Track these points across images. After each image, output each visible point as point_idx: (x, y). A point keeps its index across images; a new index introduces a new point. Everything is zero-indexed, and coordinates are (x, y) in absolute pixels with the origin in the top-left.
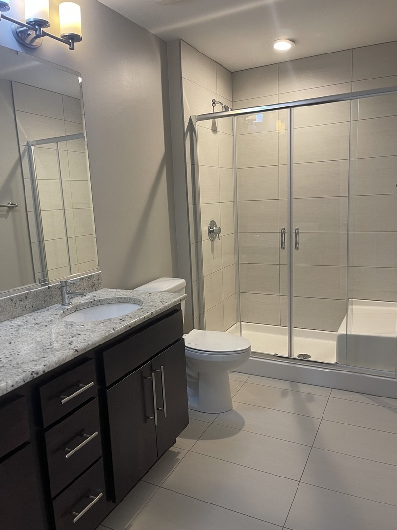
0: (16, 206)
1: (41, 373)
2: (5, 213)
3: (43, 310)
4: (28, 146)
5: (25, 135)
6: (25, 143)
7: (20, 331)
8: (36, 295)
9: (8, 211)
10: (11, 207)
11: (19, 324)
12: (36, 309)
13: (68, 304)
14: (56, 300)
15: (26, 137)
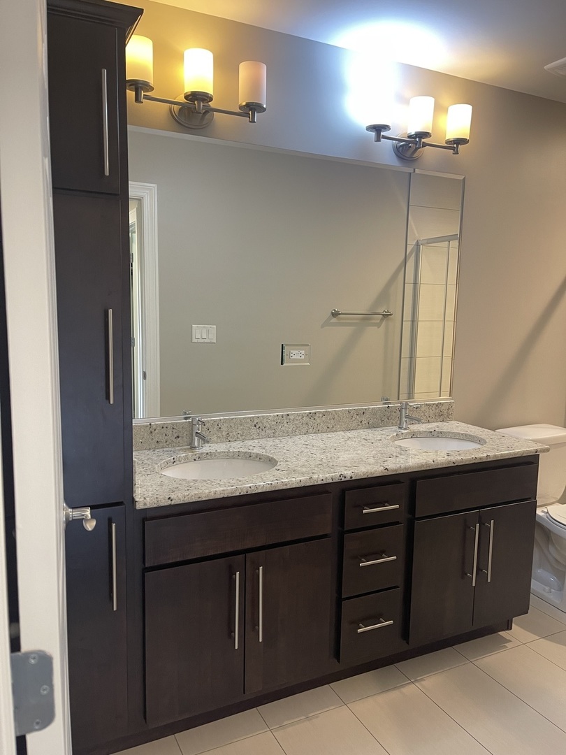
0: (391, 315)
1: (348, 478)
2: (378, 321)
3: (378, 429)
4: (418, 245)
5: (416, 233)
6: (414, 243)
7: (348, 442)
8: (374, 412)
9: (382, 320)
10: (386, 316)
11: (350, 436)
12: (371, 426)
13: (406, 429)
14: (394, 422)
15: (417, 235)
